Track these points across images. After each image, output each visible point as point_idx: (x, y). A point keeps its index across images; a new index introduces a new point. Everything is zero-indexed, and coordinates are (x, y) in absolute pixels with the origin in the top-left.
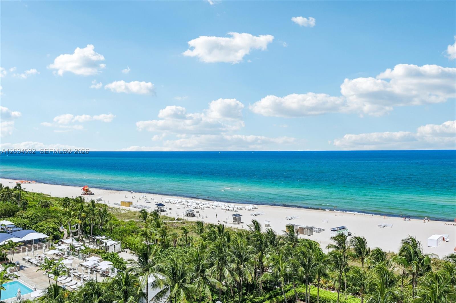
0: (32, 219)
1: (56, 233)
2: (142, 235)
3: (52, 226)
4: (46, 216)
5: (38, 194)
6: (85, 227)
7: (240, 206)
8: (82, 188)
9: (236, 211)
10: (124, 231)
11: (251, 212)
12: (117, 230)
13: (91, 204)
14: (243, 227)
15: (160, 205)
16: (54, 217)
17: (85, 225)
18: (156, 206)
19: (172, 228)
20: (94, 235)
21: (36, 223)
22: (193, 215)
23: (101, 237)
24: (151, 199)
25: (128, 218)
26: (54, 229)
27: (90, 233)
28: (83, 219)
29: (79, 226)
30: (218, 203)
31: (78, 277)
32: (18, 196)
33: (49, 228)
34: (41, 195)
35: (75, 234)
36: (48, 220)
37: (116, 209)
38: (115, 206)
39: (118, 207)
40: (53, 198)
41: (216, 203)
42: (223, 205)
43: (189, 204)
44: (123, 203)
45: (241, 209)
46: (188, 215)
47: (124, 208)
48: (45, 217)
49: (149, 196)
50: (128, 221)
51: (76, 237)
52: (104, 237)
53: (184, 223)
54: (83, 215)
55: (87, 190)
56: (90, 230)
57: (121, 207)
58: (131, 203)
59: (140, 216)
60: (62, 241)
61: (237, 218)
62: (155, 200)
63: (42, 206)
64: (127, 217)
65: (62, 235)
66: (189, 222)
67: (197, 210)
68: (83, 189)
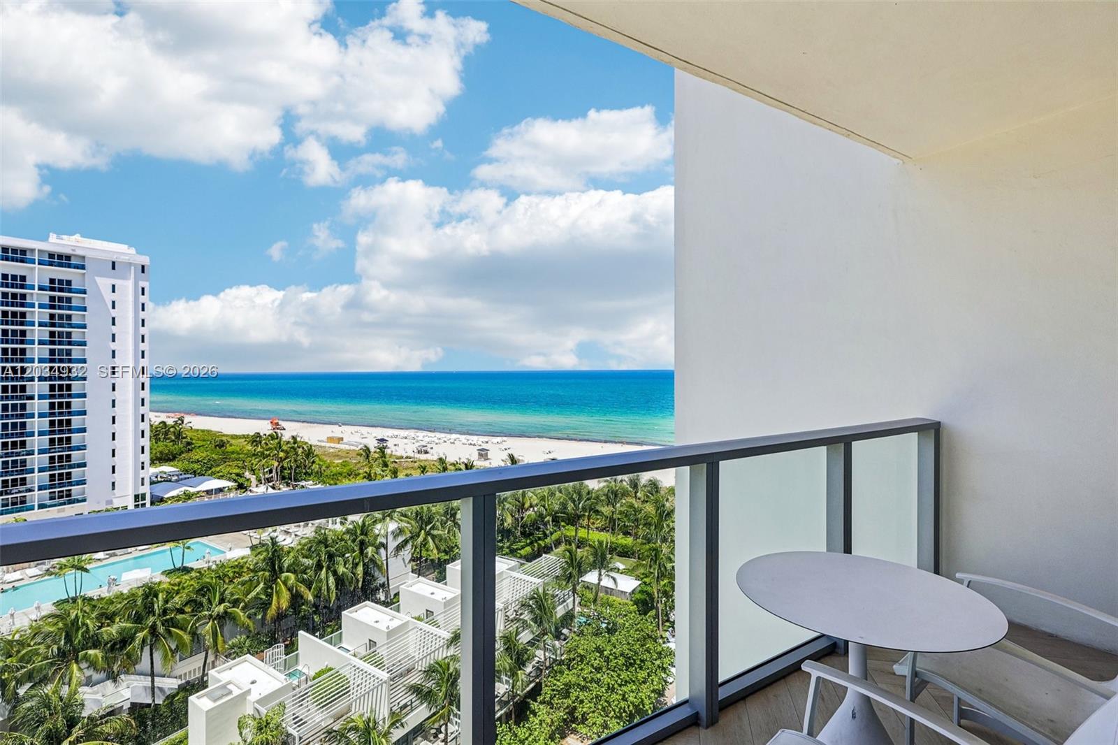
0: (204, 463)
1: (241, 480)
2: (365, 477)
3: (237, 471)
4: (226, 458)
5: (203, 431)
6: (281, 471)
7: (486, 439)
8: (269, 422)
9: (480, 445)
10: (339, 473)
11: (500, 446)
12: (328, 472)
13: (292, 441)
14: (490, 463)
15: (382, 440)
16: (237, 460)
17: (283, 468)
18: (377, 441)
19: (401, 468)
20: (296, 480)
21: (210, 469)
22: (426, 452)
23: (307, 483)
24: (368, 433)
25: (340, 459)
26: (238, 475)
27: (291, 479)
28: (281, 460)
29: (274, 471)
30: (458, 436)
31: (285, 531)
32: (179, 435)
33: (231, 474)
34: (209, 431)
35: (269, 480)
36: (227, 463)
37: (321, 447)
38: (319, 444)
39: (323, 444)
40: (227, 436)
41: (454, 436)
42: (463, 438)
43: (419, 439)
44: (330, 439)
45: (487, 442)
46: (419, 452)
47: (332, 445)
48: (224, 460)
49: (364, 430)
50: (341, 461)
51: (271, 484)
52: (311, 482)
53: (415, 462)
54: (282, 455)
55: (277, 424)
56: (291, 473)
57: (328, 445)
58: (342, 439)
59: (361, 455)
60: (250, 491)
61: (483, 454)
62: (374, 435)
63: (216, 446)
64: (337, 456)
65: (249, 483)
66: (422, 461)
67: (431, 446)
68: (271, 423)
